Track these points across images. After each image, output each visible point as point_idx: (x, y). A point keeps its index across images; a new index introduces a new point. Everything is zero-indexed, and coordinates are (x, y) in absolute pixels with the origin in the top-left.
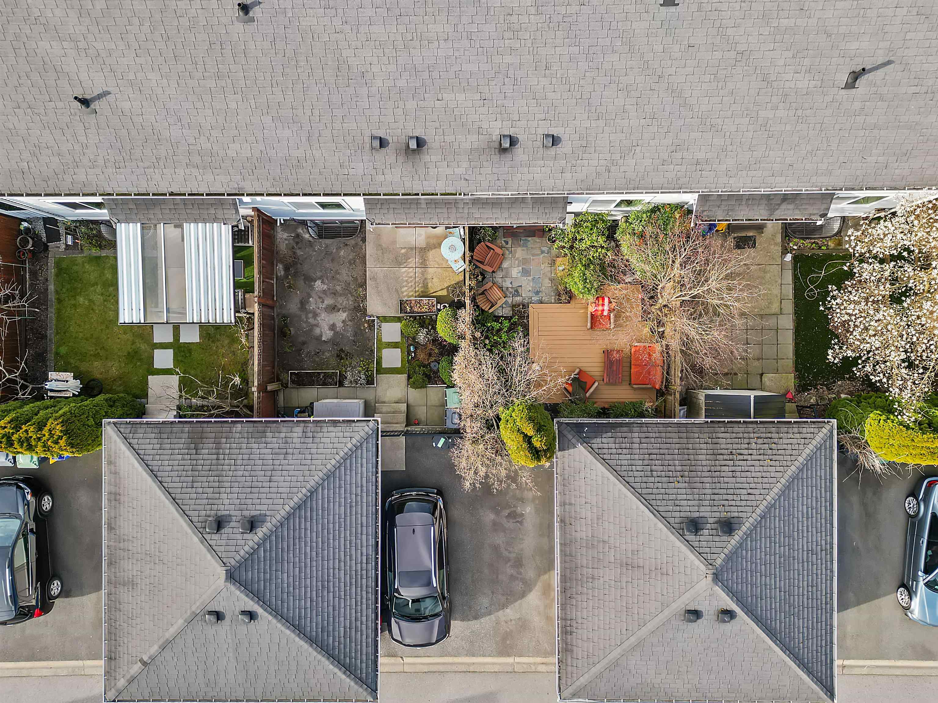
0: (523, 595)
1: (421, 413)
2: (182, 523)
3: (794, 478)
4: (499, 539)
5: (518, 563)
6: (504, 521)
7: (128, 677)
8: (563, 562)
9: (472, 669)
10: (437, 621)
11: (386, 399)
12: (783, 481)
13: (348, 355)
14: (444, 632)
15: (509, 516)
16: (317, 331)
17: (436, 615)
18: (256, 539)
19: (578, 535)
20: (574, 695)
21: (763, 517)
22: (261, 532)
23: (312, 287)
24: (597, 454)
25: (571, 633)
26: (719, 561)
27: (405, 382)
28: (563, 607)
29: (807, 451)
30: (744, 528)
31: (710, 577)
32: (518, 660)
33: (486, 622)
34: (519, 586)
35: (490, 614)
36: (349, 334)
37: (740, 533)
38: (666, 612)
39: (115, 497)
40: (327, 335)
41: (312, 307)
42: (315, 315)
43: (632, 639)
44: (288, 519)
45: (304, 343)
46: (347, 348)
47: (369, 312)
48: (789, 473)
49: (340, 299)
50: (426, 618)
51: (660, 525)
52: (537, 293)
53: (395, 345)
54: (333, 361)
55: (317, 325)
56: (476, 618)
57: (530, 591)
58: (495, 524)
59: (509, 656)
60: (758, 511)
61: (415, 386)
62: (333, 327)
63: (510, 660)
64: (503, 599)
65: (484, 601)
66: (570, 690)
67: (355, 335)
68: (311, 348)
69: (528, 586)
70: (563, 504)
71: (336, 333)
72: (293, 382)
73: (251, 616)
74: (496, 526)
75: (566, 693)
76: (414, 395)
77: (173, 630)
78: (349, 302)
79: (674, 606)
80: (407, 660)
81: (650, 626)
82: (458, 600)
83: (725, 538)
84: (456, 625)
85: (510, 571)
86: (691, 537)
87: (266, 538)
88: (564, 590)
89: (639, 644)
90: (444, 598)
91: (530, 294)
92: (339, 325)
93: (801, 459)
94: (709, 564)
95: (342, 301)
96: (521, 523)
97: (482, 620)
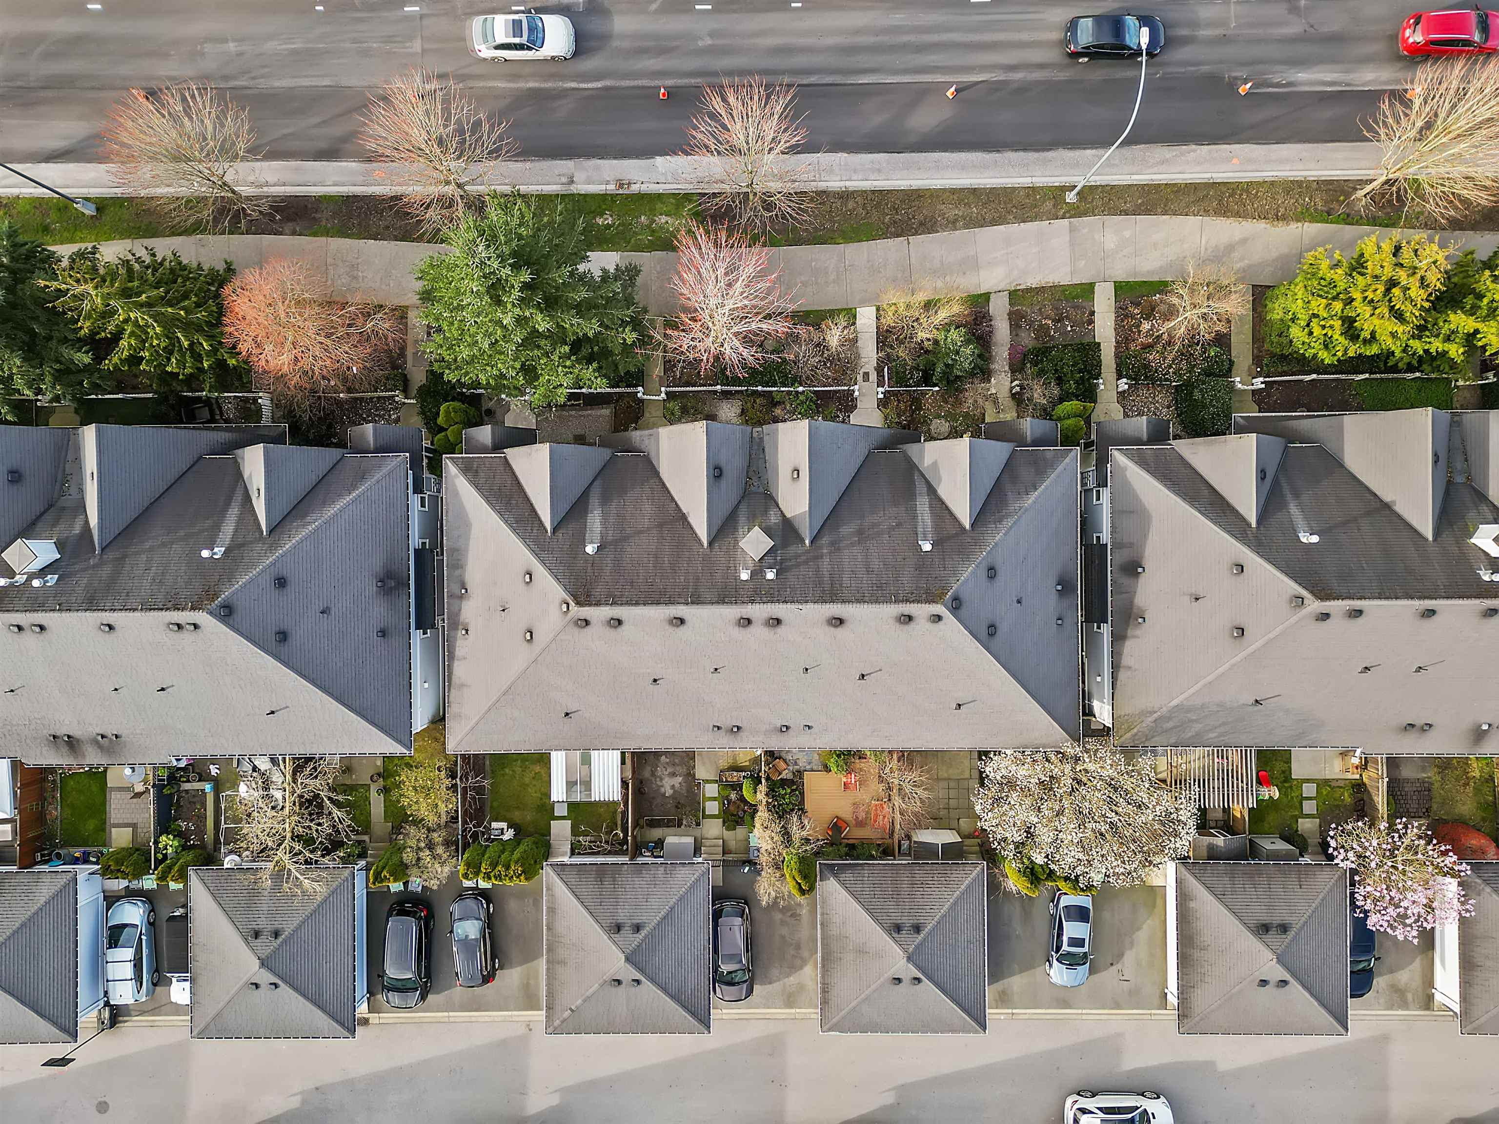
0: (801, 968)
1: (732, 845)
2: (597, 927)
3: (958, 899)
4: (784, 931)
5: (798, 947)
6: (788, 919)
7: (561, 1019)
8: (823, 949)
9: (767, 1017)
10: (745, 986)
11: (709, 837)
12: (951, 900)
13: (684, 806)
14: (750, 992)
15: (791, 915)
16: (663, 790)
17: (745, 981)
18: (641, 937)
19: (832, 933)
20: (830, 1030)
21: (939, 923)
22: (643, 933)
23: (659, 760)
24: (843, 884)
25: (828, 992)
26: (911, 949)
27: (721, 824)
28: (823, 977)
29: (967, 882)
30: (926, 930)
31: (905, 959)
32: (798, 1010)
33: (776, 987)
34: (798, 962)
35: (779, 980)
36: (684, 792)
37: (924, 932)
38: (882, 979)
39: (552, 910)
40: (669, 792)
41: (659, 773)
42: (661, 779)
43: (863, 996)
44: (658, 925)
45: (654, 798)
46: (682, 802)
47: (697, 777)
48: (955, 895)
49: (677, 768)
50: (738, 983)
51: (878, 928)
52: (809, 763)
53: (714, 799)
54: (673, 810)
55: (662, 786)
56: (770, 983)
57: (806, 965)
58: (782, 921)
59: (792, 1008)
60: (936, 919)
61: (728, 829)
62: (673, 787)
63: (793, 1011)
64: (788, 970)
65: (775, 972)
66: (827, 1027)
67: (688, 791)
68: (659, 800)
69: (804, 962)
70: (822, 914)
71: (675, 792)
72: (647, 825)
73: (638, 982)
74: (783, 923)
75: (825, 1029)
76: (728, 835)
77: (591, 991)
78: (684, 770)
79: (886, 975)
80: (724, 1011)
81: (873, 987)
82: (758, 972)
83: (916, 936)
84: (757, 988)
85: (793, 952)
86: (896, 935)
87: (646, 936)
88: (823, 966)
89: (867, 998)
90: (750, 970)
91: (805, 764)
92: (677, 785)
93: (963, 887)
94: (905, 951)
95: (679, 769)
96: (799, 920)
97: (774, 985)
